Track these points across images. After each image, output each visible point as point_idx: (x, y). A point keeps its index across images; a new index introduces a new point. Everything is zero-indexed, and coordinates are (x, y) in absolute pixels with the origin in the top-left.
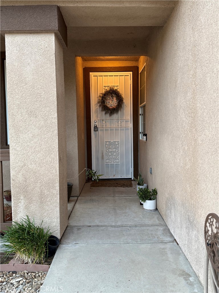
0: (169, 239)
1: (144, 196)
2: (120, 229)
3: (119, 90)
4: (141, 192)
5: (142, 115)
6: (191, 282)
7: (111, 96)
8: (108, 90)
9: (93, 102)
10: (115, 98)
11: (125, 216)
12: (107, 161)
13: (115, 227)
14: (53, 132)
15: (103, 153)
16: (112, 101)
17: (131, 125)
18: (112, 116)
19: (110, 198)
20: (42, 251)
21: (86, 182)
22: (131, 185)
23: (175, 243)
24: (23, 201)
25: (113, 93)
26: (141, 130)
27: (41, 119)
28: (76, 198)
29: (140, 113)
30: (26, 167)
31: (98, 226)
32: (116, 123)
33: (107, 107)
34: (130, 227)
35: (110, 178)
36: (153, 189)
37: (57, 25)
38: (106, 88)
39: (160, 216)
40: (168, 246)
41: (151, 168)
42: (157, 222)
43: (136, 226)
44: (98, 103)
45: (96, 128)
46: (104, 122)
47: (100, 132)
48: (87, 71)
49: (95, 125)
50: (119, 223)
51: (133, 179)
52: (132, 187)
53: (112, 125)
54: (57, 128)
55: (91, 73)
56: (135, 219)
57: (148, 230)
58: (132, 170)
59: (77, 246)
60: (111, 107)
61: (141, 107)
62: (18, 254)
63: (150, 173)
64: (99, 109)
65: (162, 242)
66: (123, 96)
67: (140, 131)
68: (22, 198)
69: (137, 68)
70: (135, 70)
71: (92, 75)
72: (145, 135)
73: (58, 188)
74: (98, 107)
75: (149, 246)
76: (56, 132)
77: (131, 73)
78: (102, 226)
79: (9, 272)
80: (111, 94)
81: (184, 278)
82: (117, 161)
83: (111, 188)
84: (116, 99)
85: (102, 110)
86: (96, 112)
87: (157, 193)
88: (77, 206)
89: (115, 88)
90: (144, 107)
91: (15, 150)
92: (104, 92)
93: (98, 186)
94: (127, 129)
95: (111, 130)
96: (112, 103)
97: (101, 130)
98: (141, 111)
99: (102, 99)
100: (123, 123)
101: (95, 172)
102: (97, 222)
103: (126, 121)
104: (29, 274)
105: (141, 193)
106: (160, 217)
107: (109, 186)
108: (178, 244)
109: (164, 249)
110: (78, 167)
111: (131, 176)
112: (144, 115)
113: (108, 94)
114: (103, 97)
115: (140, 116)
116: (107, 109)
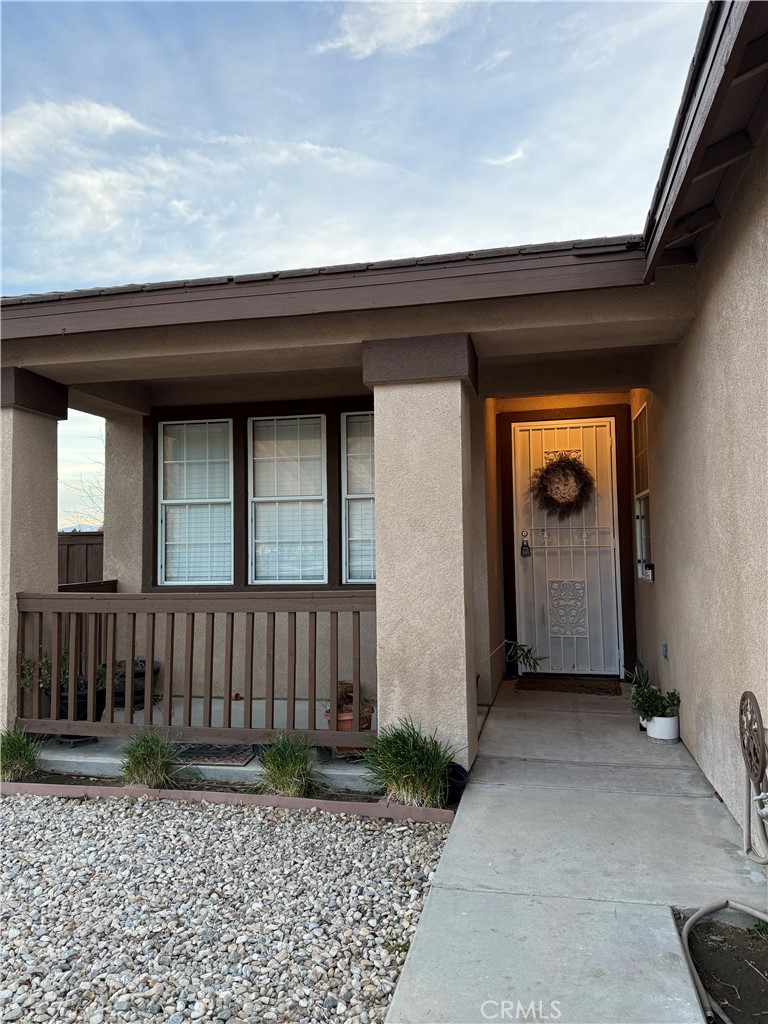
0: (703, 792)
1: (649, 707)
2: (591, 769)
3: (581, 459)
4: (641, 696)
5: (643, 517)
6: (739, 856)
7: (563, 475)
8: (555, 460)
9: (519, 490)
10: (572, 480)
11: (604, 748)
12: (556, 629)
13: (580, 764)
14: (454, 557)
15: (543, 610)
16: (565, 485)
17: (613, 543)
18: (566, 520)
19: (567, 713)
20: (437, 787)
21: (504, 679)
22: (618, 692)
23: (716, 800)
24: (397, 690)
25: (566, 466)
26: (640, 554)
27: (434, 534)
28: (486, 709)
29: (637, 513)
30: (405, 622)
31: (542, 761)
32: (576, 537)
33: (552, 499)
34: (615, 767)
35: (564, 671)
36: (671, 691)
37: (466, 368)
38: (551, 456)
39: (686, 752)
40: (699, 802)
41: (666, 646)
42: (679, 762)
43: (628, 767)
44: (532, 490)
45: (526, 549)
46: (546, 536)
47: (535, 559)
48: (505, 421)
49: (523, 542)
50: (589, 760)
51: (622, 677)
52: (620, 694)
53: (567, 541)
54: (462, 550)
55: (513, 425)
56: (627, 755)
57: (655, 774)
58: (619, 653)
59: (503, 789)
60: (562, 501)
61: (639, 499)
62: (393, 791)
63: (662, 657)
64: (534, 505)
65: (686, 796)
66: (593, 474)
67: (639, 557)
68: (396, 682)
69: (628, 408)
70: (621, 414)
71: (518, 429)
72: (650, 567)
73: (463, 667)
74: (530, 500)
75: (656, 799)
76: (461, 558)
77: (612, 419)
78: (551, 761)
79: (380, 819)
80: (563, 469)
81: (726, 850)
82: (581, 629)
83: (567, 696)
84: (576, 481)
85: (541, 507)
86: (527, 511)
87: (679, 701)
88: (491, 723)
89: (573, 455)
90: (646, 498)
91: (387, 591)
92: (544, 466)
93: (534, 689)
94: (604, 551)
95: (565, 553)
96: (565, 489)
97: (538, 554)
98: (638, 510)
99: (541, 482)
100: (593, 536)
101: (529, 651)
102: (540, 754)
103: (603, 533)
104: (417, 825)
105: (640, 699)
106: (686, 754)
107: (561, 691)
108: (722, 801)
109: (689, 806)
110: (488, 636)
111: (617, 668)
112: (646, 517)
113: (554, 471)
114: (542, 478)
115: (638, 522)
116: (553, 505)
